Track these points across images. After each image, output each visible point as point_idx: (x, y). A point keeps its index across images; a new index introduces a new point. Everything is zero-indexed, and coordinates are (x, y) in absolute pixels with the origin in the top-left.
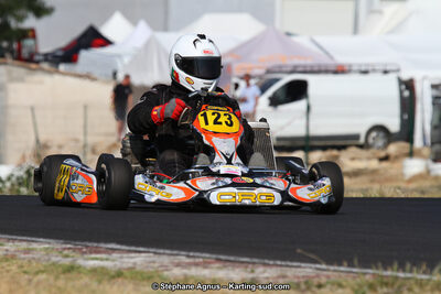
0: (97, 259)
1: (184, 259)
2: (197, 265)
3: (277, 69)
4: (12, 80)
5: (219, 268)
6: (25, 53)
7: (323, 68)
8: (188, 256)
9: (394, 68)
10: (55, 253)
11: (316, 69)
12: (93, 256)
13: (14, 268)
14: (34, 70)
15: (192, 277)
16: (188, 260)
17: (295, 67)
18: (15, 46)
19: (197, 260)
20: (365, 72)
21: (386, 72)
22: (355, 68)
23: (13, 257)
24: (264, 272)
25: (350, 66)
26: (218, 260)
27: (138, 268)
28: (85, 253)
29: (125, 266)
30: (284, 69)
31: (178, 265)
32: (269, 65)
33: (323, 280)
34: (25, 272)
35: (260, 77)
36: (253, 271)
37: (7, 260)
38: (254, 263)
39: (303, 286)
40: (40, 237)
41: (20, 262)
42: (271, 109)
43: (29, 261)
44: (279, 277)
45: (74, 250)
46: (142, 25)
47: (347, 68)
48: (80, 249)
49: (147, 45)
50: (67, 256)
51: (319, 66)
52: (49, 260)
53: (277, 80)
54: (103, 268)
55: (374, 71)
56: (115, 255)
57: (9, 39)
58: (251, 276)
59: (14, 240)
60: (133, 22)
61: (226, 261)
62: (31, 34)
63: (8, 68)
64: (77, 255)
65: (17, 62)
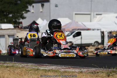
2: (67, 68)
4: (17, 32)
5: (73, 69)
6: (20, 27)
9: (100, 29)
10: (33, 66)
12: (42, 67)
13: (24, 70)
14: (22, 30)
15: (66, 71)
16: (65, 67)
17: (79, 29)
18: (18, 25)
19: (67, 67)
20: (94, 30)
21: (98, 30)
22: (91, 29)
23: (24, 67)
24: (84, 70)
25: (90, 29)
26: (72, 67)
27: (53, 69)
29: (50, 69)
30: (76, 29)
31: (63, 68)
32: (73, 28)
33: (98, 71)
34: (27, 71)
35: (71, 31)
36: (81, 70)
37: (22, 68)
38: (80, 68)
39: (94, 73)
40: (29, 63)
43: (28, 68)
44: (87, 71)
46: (45, 20)
48: (39, 65)
49: (46, 25)
50: (36, 67)
51: (84, 29)
52: (32, 67)
53: (75, 32)
54: (45, 69)
55: (95, 30)
56: (48, 66)
57: (16, 24)
58: (80, 71)
59: (24, 63)
60: (43, 20)
61: (74, 67)
62: (21, 23)
63: (17, 30)
64: (39, 67)
65: (19, 29)
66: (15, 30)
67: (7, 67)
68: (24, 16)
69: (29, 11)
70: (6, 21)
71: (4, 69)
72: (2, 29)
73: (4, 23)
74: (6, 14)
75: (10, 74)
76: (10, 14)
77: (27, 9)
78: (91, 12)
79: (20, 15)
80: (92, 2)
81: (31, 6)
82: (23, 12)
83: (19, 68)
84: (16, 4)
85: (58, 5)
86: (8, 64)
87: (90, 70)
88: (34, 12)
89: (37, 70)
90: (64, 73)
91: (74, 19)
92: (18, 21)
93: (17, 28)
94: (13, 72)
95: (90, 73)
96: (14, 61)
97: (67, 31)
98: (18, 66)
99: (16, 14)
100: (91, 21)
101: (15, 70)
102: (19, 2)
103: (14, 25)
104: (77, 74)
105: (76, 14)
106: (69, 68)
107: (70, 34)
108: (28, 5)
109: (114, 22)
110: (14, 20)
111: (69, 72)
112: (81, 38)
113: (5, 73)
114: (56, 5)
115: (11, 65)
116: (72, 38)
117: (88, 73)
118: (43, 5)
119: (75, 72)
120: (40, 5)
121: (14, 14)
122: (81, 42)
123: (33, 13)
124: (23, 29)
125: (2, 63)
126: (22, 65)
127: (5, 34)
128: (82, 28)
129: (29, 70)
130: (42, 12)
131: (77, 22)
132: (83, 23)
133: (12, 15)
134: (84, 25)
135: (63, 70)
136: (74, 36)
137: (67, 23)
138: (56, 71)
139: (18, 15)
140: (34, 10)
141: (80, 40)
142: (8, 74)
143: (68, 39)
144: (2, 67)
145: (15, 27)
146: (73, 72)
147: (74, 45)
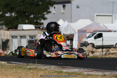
0: (66, 70)
1: (87, 70)
2: (90, 71)
3: (96, 31)
4: (39, 33)
5: (96, 72)
6: (41, 28)
7: (106, 31)
8: (87, 69)
11: (104, 31)
12: (65, 69)
13: (47, 72)
15: (90, 74)
17: (100, 30)
20: (115, 32)
23: (47, 69)
24: (107, 73)
25: (112, 30)
26: (95, 70)
27: (76, 72)
28: (63, 68)
29: (73, 71)
31: (86, 71)
32: (94, 30)
34: (50, 73)
35: (92, 33)
36: (104, 73)
37: (45, 70)
38: (104, 71)
40: (52, 65)
41: (48, 71)
43: (50, 70)
44: (110, 74)
45: (61, 68)
46: (66, 22)
49: (68, 26)
50: (59, 69)
52: (55, 70)
53: (96, 33)
54: (68, 72)
56: (70, 69)
57: (38, 25)
58: (104, 74)
59: (46, 66)
60: (64, 21)
61: (97, 70)
62: (42, 24)
63: (38, 31)
64: (61, 69)
65: (40, 30)
66: (36, 31)
67: (30, 69)
68: (45, 17)
69: (50, 12)
70: (27, 21)
71: (27, 71)
72: (23, 30)
73: (26, 23)
74: (28, 14)
75: (33, 77)
76: (32, 15)
77: (49, 10)
78: (113, 13)
79: (42, 15)
80: (114, 3)
81: (52, 7)
82: (45, 13)
83: (42, 70)
84: (38, 5)
85: (80, 7)
86: (31, 66)
87: (113, 73)
88: (56, 13)
89: (60, 73)
90: (87, 76)
91: (95, 21)
92: (39, 21)
93: (38, 29)
94: (36, 75)
95: (113, 76)
96: (37, 63)
97: (88, 33)
98: (40, 68)
99: (37, 15)
100: (112, 23)
101: (38, 72)
102: (40, 3)
103: (35, 26)
104: (100, 77)
105: (97, 15)
106: (92, 71)
107: (91, 36)
108: (49, 6)
110: (35, 21)
111: (92, 75)
113: (28, 75)
114: (78, 6)
115: (34, 67)
116: (93, 40)
117: (111, 77)
118: (64, 6)
119: (98, 75)
120: (61, 6)
121: (36, 15)
122: (102, 43)
123: (54, 14)
124: (44, 30)
125: (25, 65)
126: (45, 67)
127: (26, 35)
128: (103, 29)
129: (52, 72)
130: (63, 13)
131: (99, 24)
132: (105, 24)
133: (34, 15)
134: (105, 26)
135: (86, 73)
136: (95, 38)
137: (89, 24)
138: (79, 74)
139: (40, 16)
140: (55, 11)
141: (102, 41)
142: (32, 77)
143: (89, 40)
144: (25, 69)
145: (36, 28)
146: (96, 75)
147: (95, 47)
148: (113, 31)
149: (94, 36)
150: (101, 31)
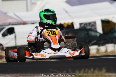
3: (4, 25)
7: (19, 23)
11: (17, 23)
25: (28, 21)
30: (6, 24)
42: (2, 38)
47: (27, 23)
53: (4, 28)
100: (27, 10)
109: (64, 9)
112: (15, 37)
122: (16, 42)
132: (17, 14)
136: (4, 35)
141: (14, 39)
147: (5, 49)
148: (30, 22)
149: (2, 32)
150: (12, 24)
